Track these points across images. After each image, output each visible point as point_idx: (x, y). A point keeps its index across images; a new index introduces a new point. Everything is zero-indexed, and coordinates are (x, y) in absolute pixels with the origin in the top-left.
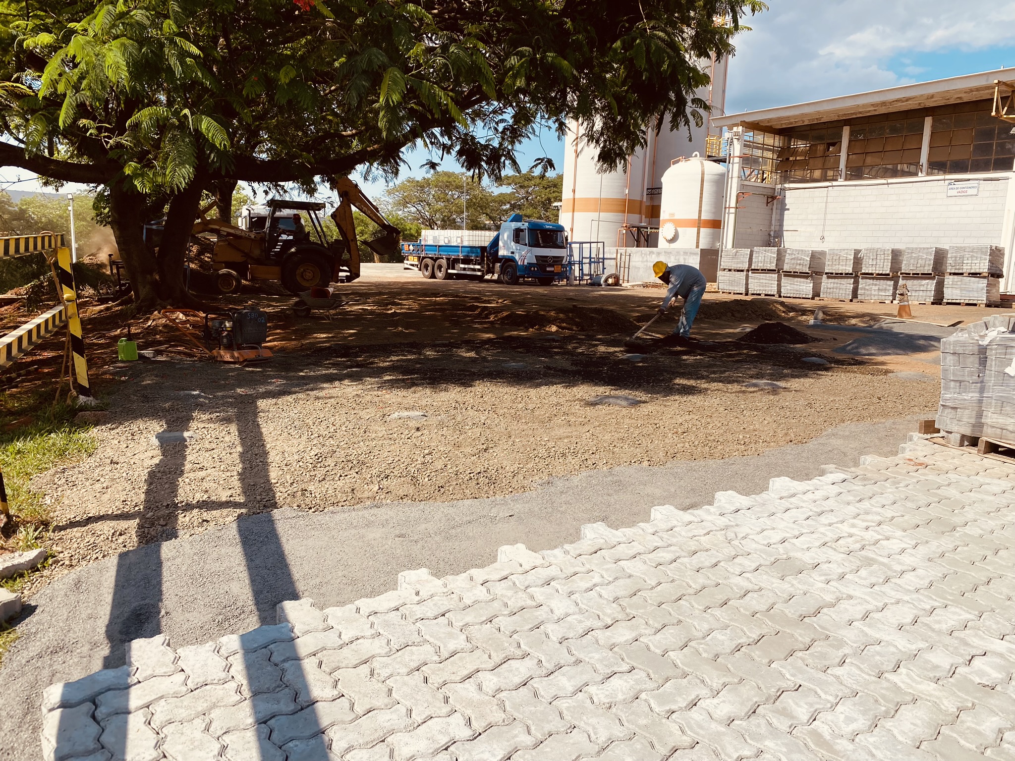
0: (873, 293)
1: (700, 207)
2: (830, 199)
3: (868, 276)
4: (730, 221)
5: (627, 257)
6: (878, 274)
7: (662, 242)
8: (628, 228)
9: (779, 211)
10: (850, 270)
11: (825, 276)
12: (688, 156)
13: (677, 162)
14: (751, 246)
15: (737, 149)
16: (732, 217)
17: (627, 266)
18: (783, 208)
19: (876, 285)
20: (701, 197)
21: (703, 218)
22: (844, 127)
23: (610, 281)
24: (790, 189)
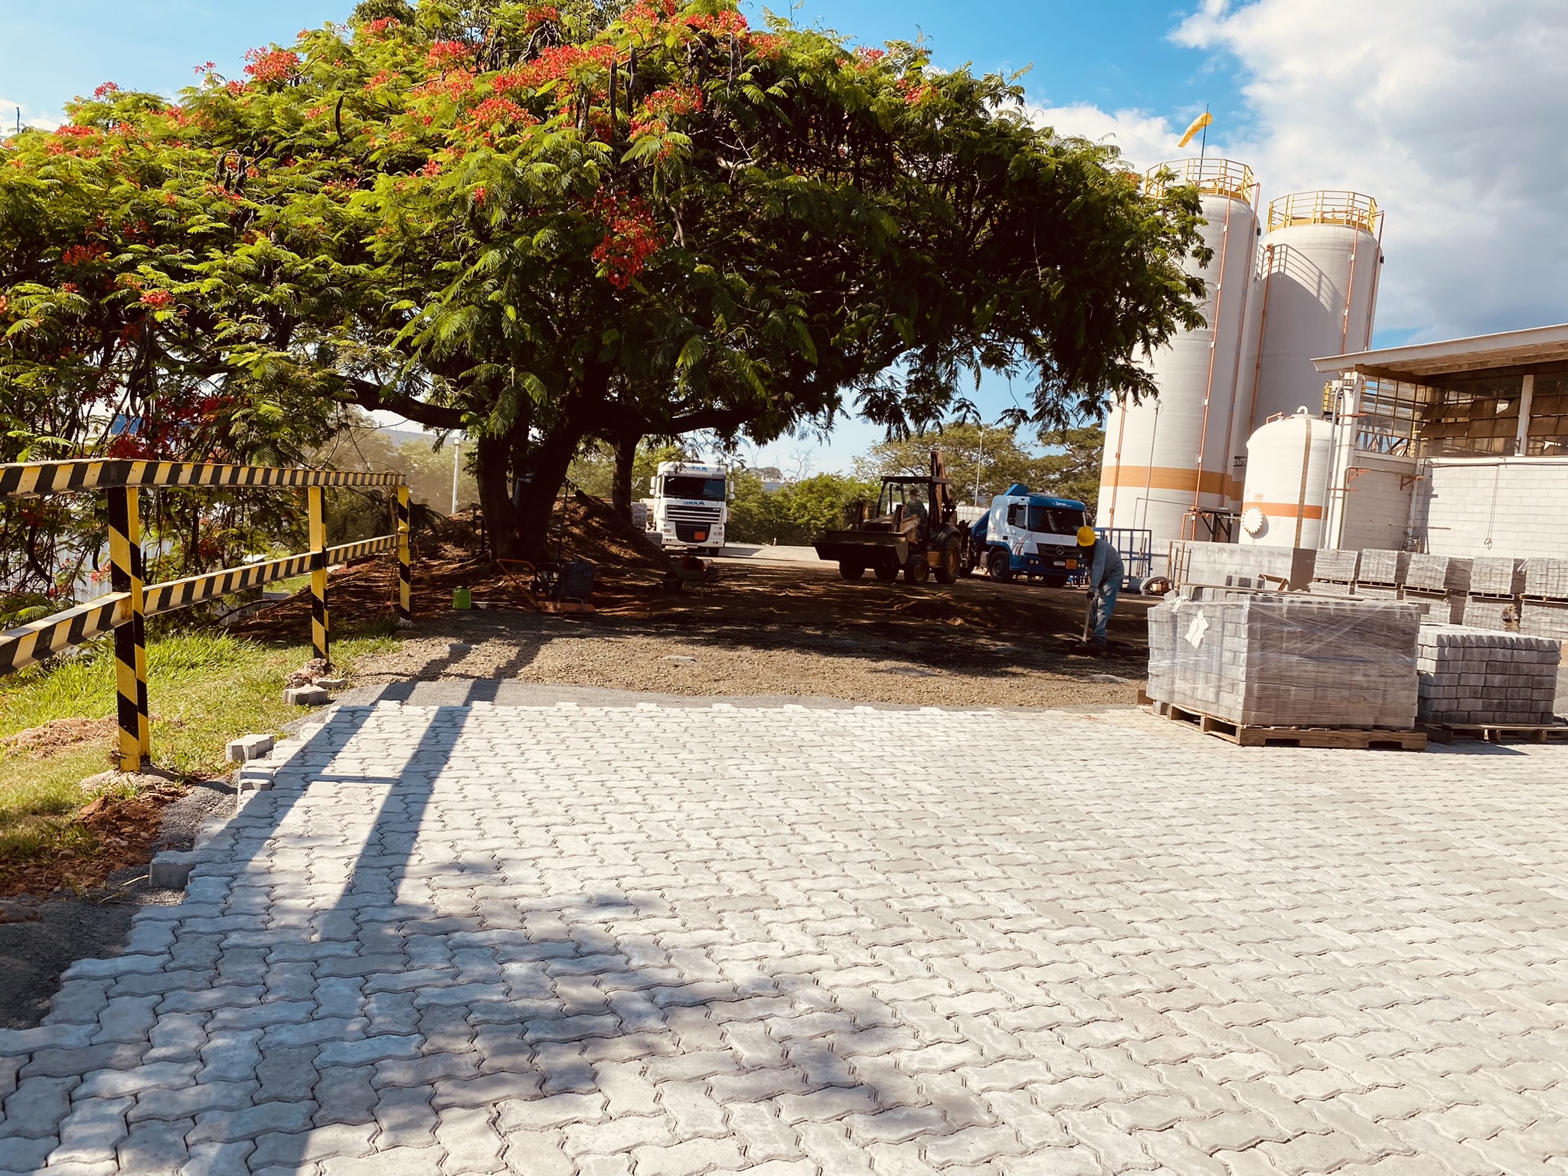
0: (1543, 627)
1: (1303, 486)
2: (1501, 483)
3: (1535, 600)
4: (1337, 507)
5: (1186, 555)
6: (1550, 599)
7: (1244, 538)
8: (1201, 512)
9: (1421, 498)
10: (1507, 589)
11: (1469, 597)
12: (1288, 413)
13: (1276, 419)
14: (1359, 547)
15: (1349, 404)
16: (1339, 503)
17: (1185, 567)
18: (1428, 494)
19: (1547, 615)
20: (1305, 473)
21: (1306, 503)
22: (1526, 377)
23: (1155, 587)
24: (1439, 466)
